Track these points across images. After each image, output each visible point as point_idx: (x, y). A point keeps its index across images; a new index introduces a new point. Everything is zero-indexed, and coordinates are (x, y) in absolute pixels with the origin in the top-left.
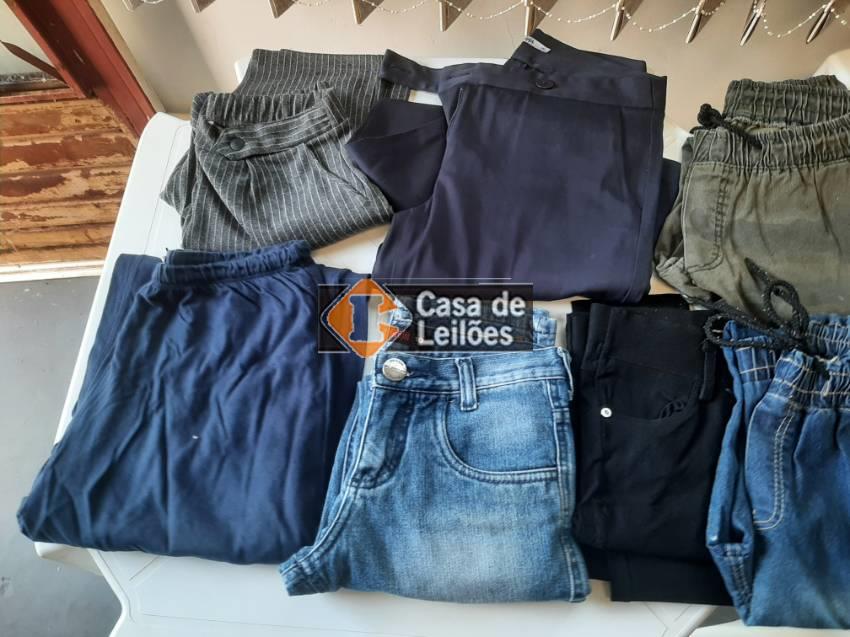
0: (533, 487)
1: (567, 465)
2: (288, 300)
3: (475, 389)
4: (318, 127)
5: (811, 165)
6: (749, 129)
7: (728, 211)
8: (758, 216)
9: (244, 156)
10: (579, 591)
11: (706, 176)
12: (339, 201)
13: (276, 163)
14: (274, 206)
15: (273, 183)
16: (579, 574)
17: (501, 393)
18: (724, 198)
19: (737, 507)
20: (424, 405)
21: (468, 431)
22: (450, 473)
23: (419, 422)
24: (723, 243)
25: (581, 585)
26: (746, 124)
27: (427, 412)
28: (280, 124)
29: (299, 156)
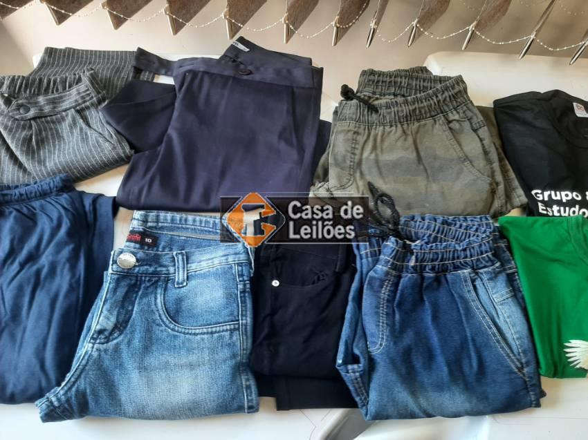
0: (221, 336)
1: (246, 320)
2: (55, 216)
3: (186, 272)
4: (83, 98)
5: (409, 122)
6: (372, 100)
7: (358, 152)
8: (377, 155)
9: (29, 117)
10: (250, 404)
11: (345, 130)
12: (94, 146)
13: (53, 122)
14: (50, 151)
15: (50, 137)
16: (251, 392)
17: (204, 274)
18: (355, 144)
19: (356, 340)
20: (148, 284)
21: (179, 301)
22: (165, 330)
23: (144, 296)
24: (354, 172)
25: (252, 400)
26: (370, 97)
27: (150, 290)
28: (57, 96)
29: (70, 117)
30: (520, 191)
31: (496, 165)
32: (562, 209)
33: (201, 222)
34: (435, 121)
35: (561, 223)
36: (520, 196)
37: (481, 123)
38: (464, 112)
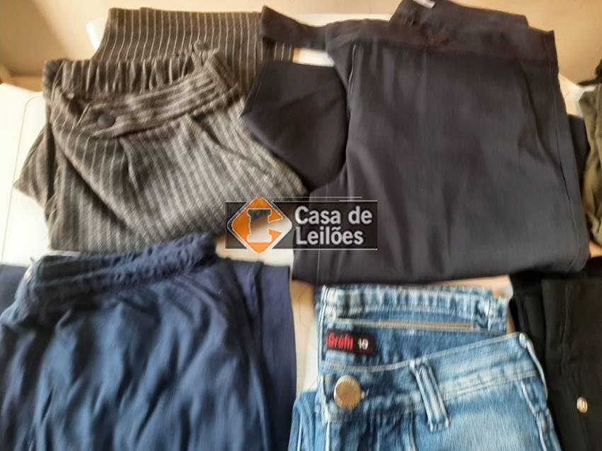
3: (441, 401)
4: (203, 95)
9: (116, 134)
15: (156, 165)
17: (472, 402)
20: (387, 431)
27: (391, 438)
28: (157, 93)
29: (183, 128)
33: (431, 300)
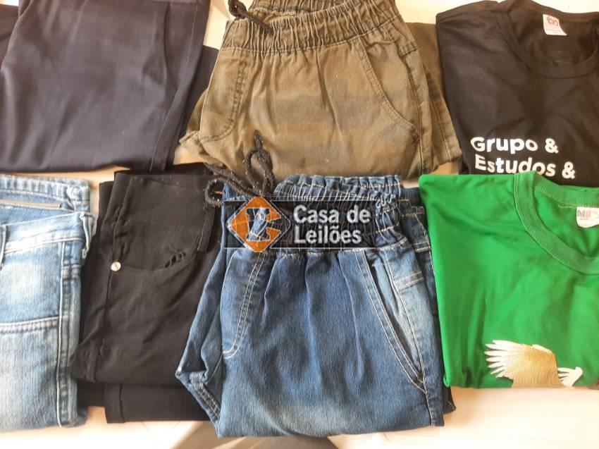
0: (32, 335)
3: (3, 253)
5: (314, 47)
6: (267, 18)
7: (244, 89)
8: (269, 93)
11: (228, 60)
16: (67, 405)
18: (242, 79)
19: (206, 341)
24: (238, 117)
25: (66, 414)
26: (265, 14)
30: (454, 140)
31: (425, 105)
32: (508, 163)
34: (350, 45)
35: (503, 183)
36: (452, 146)
37: (411, 46)
38: (389, 31)
